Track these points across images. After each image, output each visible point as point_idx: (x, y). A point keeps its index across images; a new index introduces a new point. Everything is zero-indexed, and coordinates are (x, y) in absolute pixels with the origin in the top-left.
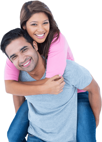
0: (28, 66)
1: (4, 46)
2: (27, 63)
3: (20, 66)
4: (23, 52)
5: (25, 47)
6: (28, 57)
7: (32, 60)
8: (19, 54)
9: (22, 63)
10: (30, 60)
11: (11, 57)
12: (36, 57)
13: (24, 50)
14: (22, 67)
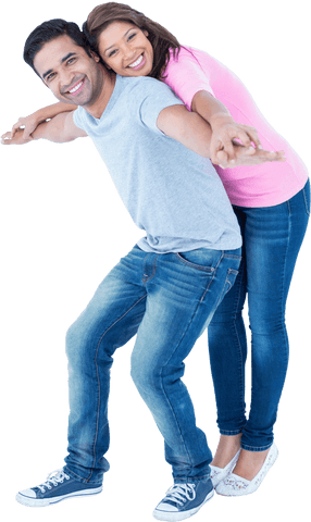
0: (80, 93)
1: (29, 56)
2: (77, 88)
3: (62, 94)
4: (67, 64)
5: (70, 55)
6: (78, 75)
7: (86, 81)
8: (60, 70)
9: (66, 86)
10: (83, 80)
11: (45, 75)
12: (94, 73)
13: (69, 60)
14: (68, 95)
